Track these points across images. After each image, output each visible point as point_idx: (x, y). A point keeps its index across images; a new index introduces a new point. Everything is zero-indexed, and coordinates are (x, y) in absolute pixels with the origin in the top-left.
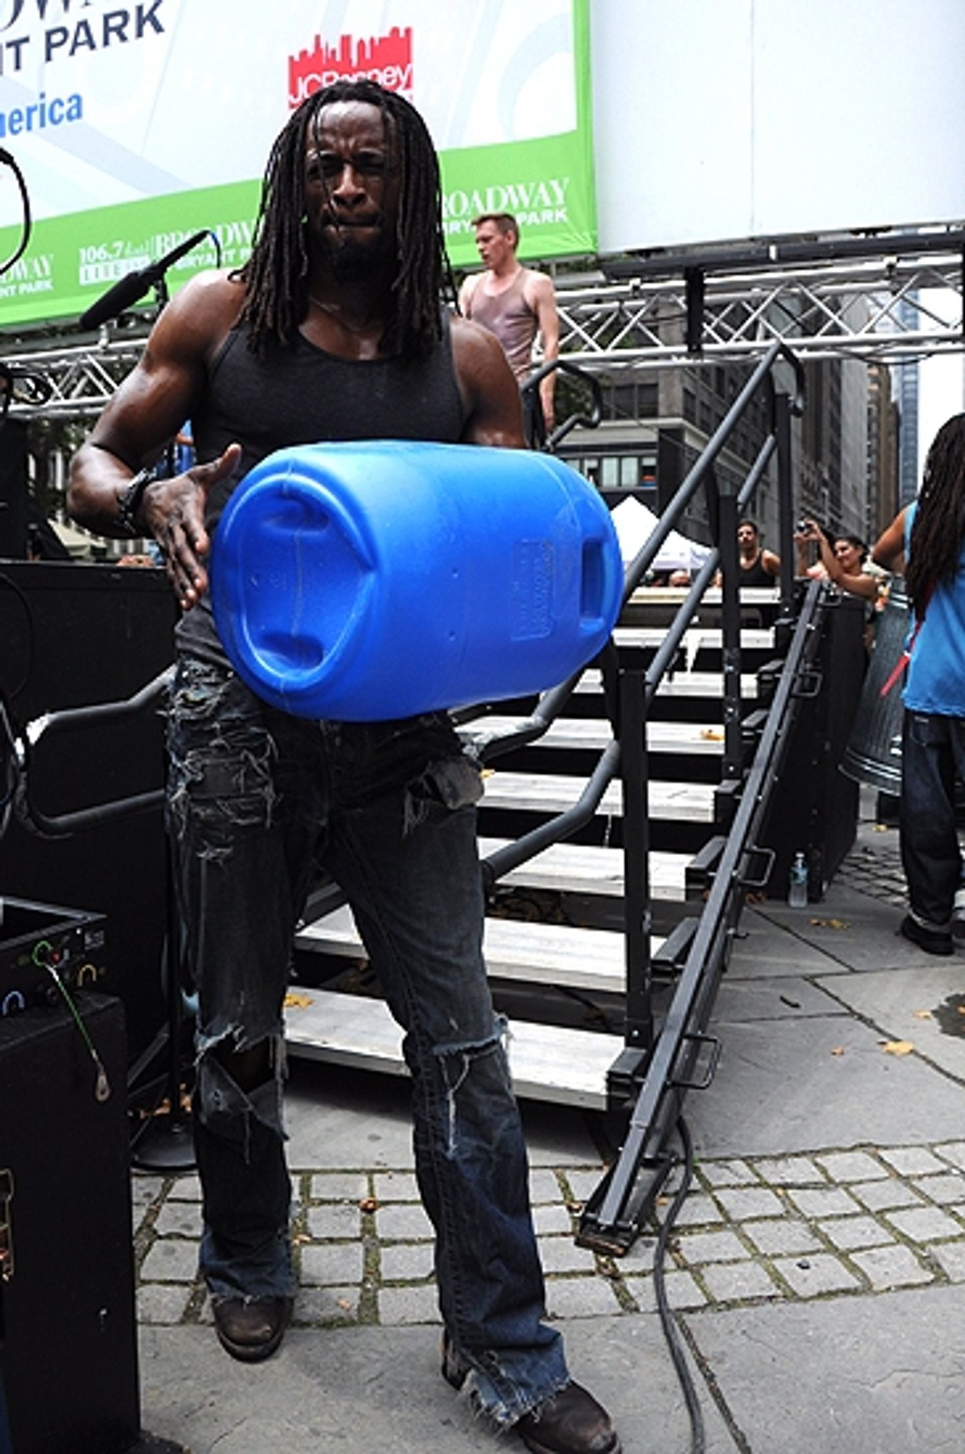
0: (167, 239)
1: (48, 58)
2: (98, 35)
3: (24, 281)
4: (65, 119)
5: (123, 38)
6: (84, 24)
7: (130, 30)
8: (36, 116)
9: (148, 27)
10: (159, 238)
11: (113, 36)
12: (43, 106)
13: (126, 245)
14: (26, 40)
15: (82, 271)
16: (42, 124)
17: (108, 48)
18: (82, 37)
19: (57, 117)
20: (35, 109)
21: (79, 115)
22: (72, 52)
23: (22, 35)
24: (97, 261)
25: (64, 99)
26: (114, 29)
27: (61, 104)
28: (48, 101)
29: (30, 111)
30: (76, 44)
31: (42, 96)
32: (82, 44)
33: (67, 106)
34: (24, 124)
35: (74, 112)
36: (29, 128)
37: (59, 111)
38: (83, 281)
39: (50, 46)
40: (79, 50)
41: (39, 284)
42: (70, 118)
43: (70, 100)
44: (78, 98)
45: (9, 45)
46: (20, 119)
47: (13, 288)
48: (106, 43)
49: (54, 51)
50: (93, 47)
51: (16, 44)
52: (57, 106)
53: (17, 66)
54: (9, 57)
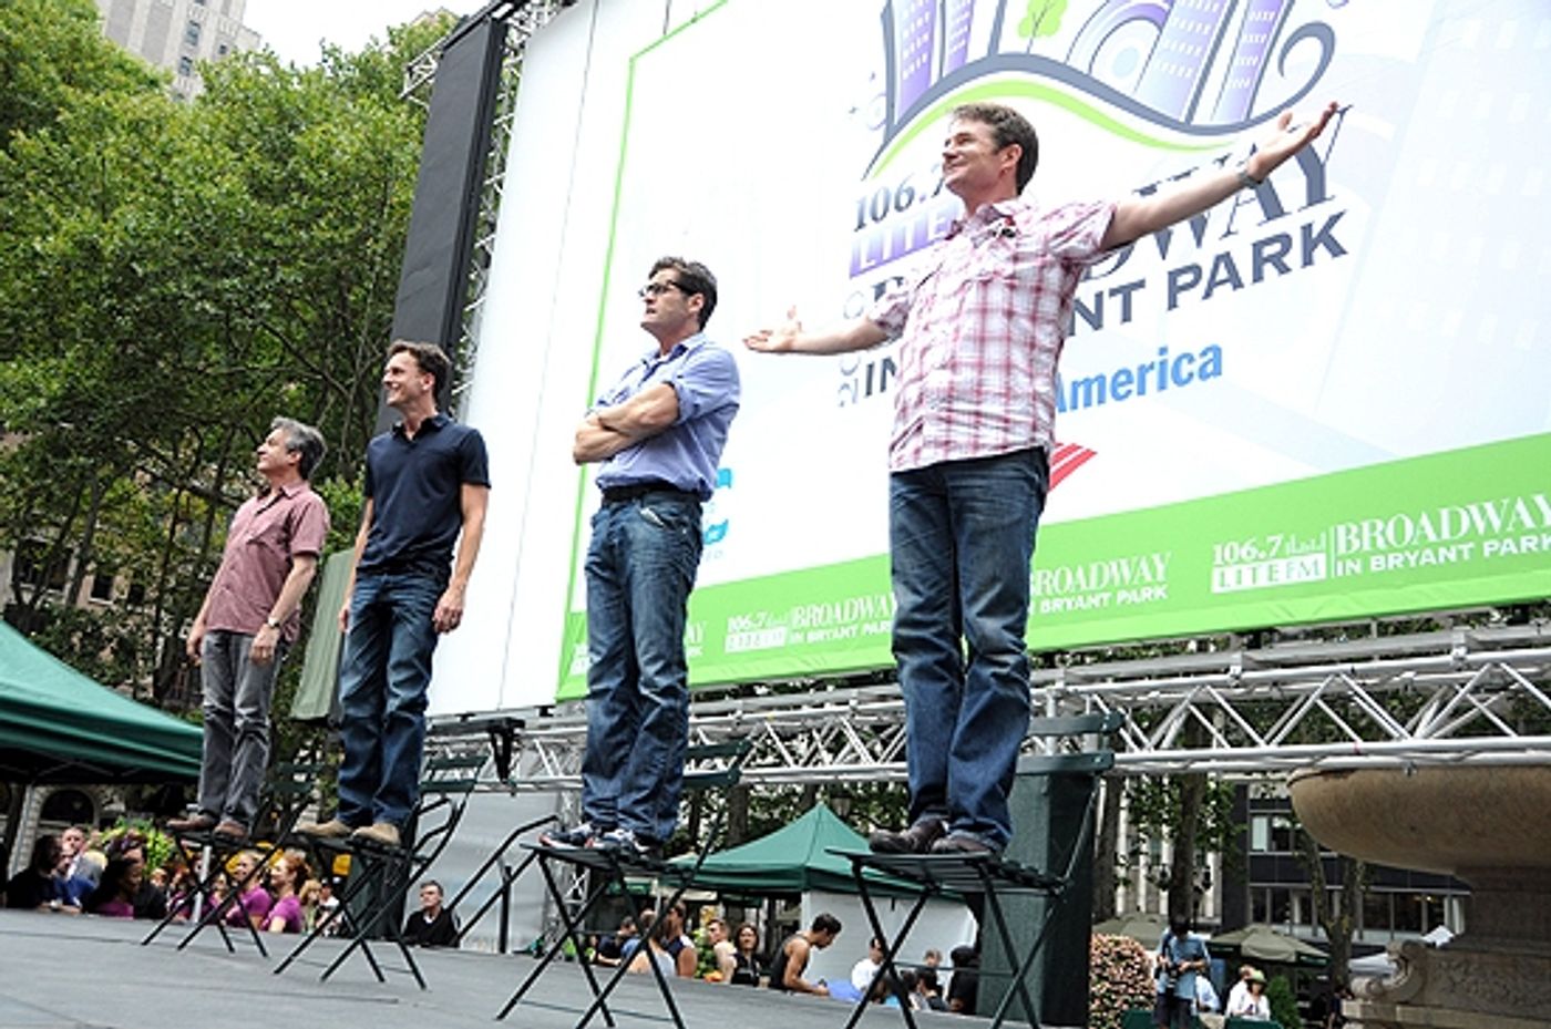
0: (1354, 529)
1: (1172, 305)
2: (1245, 270)
3: (1123, 586)
4: (1196, 377)
5: (1284, 269)
6: (1225, 258)
7: (1294, 258)
8: (1152, 378)
9: (1321, 252)
10: (1342, 529)
11: (1269, 269)
12: (1163, 364)
13: (1287, 539)
14: (1141, 284)
15: (1216, 573)
16: (1162, 387)
17: (1260, 283)
18: (1222, 274)
19: (1184, 375)
20: (1152, 367)
21: (1217, 372)
22: (1208, 295)
23: (1134, 279)
24: (1241, 561)
25: (1196, 353)
26: (1269, 259)
27: (1191, 359)
28: (1171, 358)
29: (1143, 370)
30: (1213, 284)
31: (1163, 351)
32: (1223, 282)
33: (1199, 362)
34: (1134, 387)
35: (1210, 368)
36: (1141, 392)
37: (1186, 368)
38: (1216, 588)
39: (1174, 291)
40: (1217, 291)
41: (1146, 594)
42: (1204, 376)
43: (1204, 354)
44: (1217, 350)
45: (1113, 292)
46: (1130, 381)
47: (1106, 596)
48: (1258, 277)
49: (1182, 297)
50: (1238, 284)
51: (1126, 292)
52: (1185, 361)
53: (1126, 317)
54: (1113, 307)
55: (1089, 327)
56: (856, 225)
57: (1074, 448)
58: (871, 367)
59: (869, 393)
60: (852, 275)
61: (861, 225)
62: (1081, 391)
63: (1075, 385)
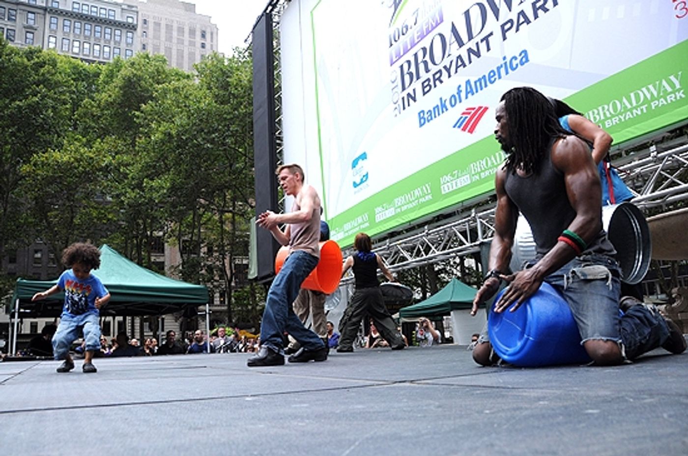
0: (596, 112)
1: (505, 38)
2: (530, 14)
4: (519, 66)
5: (546, 10)
6: (522, 13)
8: (503, 70)
11: (540, 12)
12: (506, 63)
14: (491, 34)
16: (507, 73)
17: (538, 19)
18: (522, 20)
19: (514, 66)
20: (502, 66)
21: (527, 60)
22: (517, 30)
23: (489, 33)
25: (517, 55)
26: (540, 7)
27: (515, 58)
28: (508, 60)
29: (499, 68)
30: (519, 25)
31: (504, 58)
32: (523, 23)
33: (519, 58)
34: (497, 76)
35: (524, 60)
36: (500, 77)
37: (514, 63)
39: (504, 32)
40: (521, 27)
42: (522, 64)
43: (520, 55)
44: (525, 52)
45: (482, 41)
46: (495, 74)
48: (536, 17)
49: (507, 34)
50: (529, 22)
51: (486, 39)
52: (513, 60)
53: (489, 49)
54: (483, 46)
55: (476, 57)
56: (389, 45)
57: (480, 108)
58: (403, 99)
59: (404, 108)
60: (391, 65)
61: (391, 45)
62: (478, 84)
63: (475, 82)
